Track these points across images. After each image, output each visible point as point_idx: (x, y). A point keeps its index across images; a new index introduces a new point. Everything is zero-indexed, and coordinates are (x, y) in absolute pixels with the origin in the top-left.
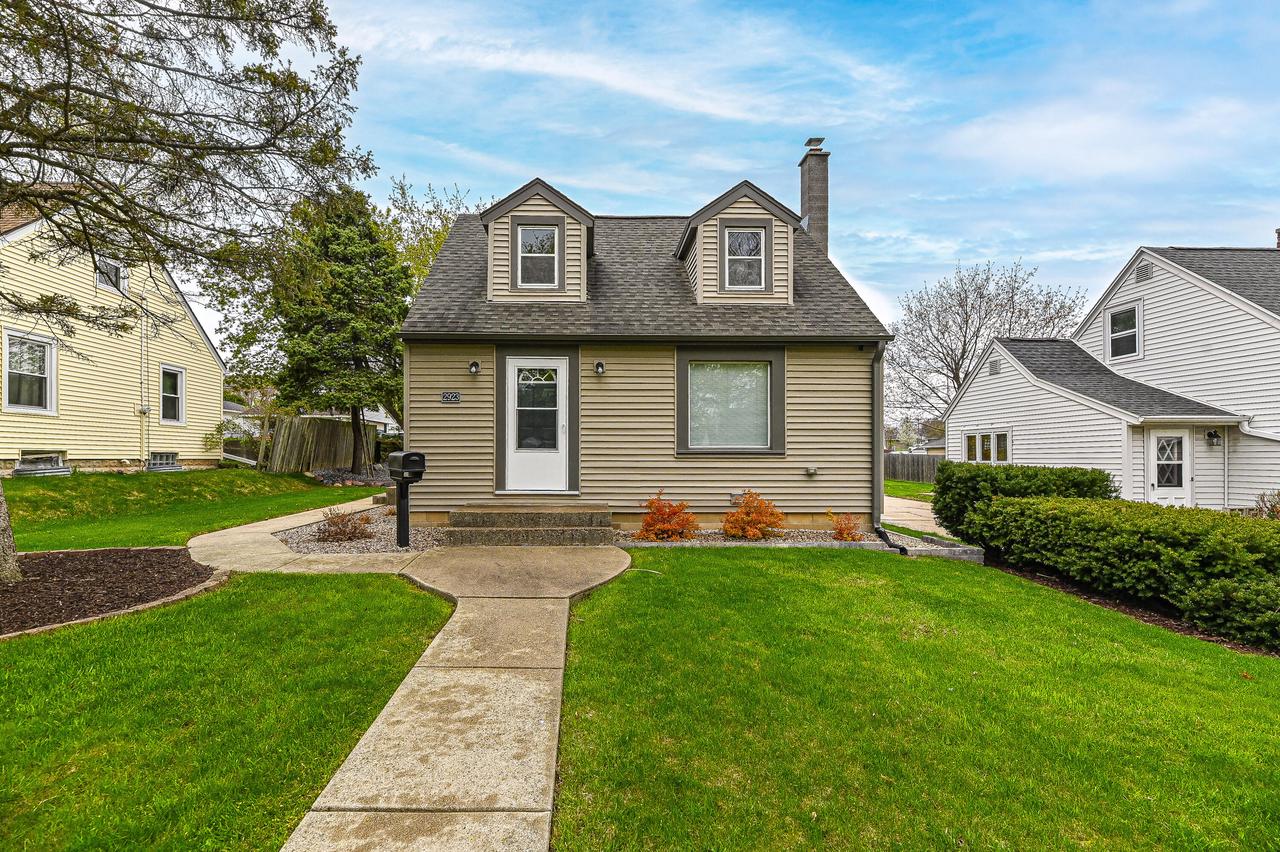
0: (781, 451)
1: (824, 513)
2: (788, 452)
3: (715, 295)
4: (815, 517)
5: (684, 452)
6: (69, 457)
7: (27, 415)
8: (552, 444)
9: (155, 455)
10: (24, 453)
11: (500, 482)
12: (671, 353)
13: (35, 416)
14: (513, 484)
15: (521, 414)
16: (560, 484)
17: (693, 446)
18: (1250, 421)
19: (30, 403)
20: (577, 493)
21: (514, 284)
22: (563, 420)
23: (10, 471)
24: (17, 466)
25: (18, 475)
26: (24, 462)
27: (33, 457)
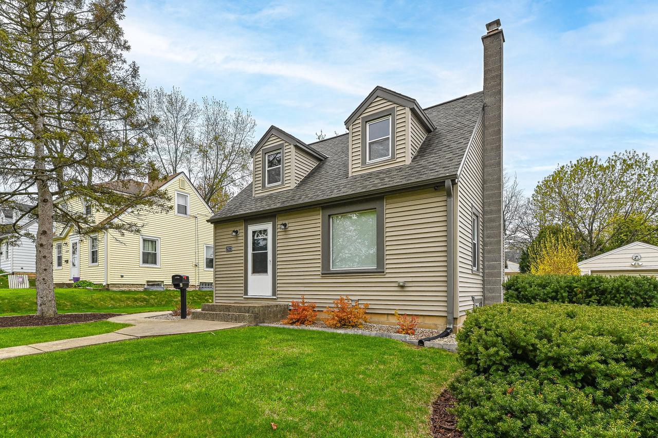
0: (382, 270)
1: (392, 314)
2: (386, 271)
3: (359, 169)
4: (390, 317)
5: (327, 272)
6: (165, 284)
7: (148, 267)
8: (265, 271)
9: (202, 283)
10: (148, 282)
11: (246, 293)
12: (318, 212)
13: (153, 268)
14: (251, 293)
15: (254, 255)
16: (268, 293)
19: (152, 263)
20: (275, 297)
21: (264, 186)
22: (270, 258)
23: (143, 288)
24: (146, 287)
25: (146, 291)
26: (148, 285)
27: (152, 284)
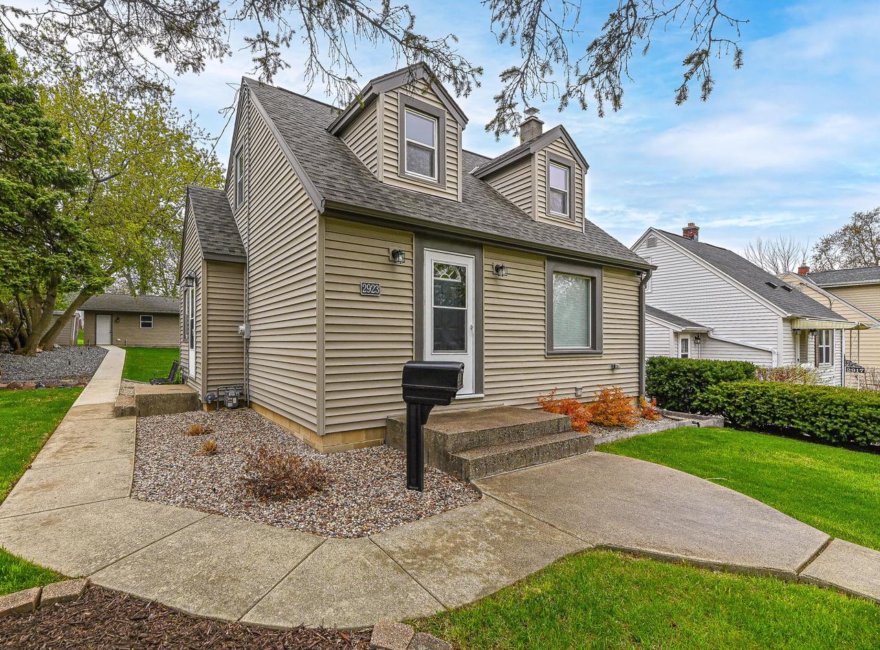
0: (600, 351)
2: (605, 352)
3: (545, 216)
5: (551, 353)
8: (464, 348)
12: (542, 262)
15: (437, 313)
17: (557, 347)
18: (712, 330)
20: (481, 395)
21: (402, 169)
22: (471, 321)
